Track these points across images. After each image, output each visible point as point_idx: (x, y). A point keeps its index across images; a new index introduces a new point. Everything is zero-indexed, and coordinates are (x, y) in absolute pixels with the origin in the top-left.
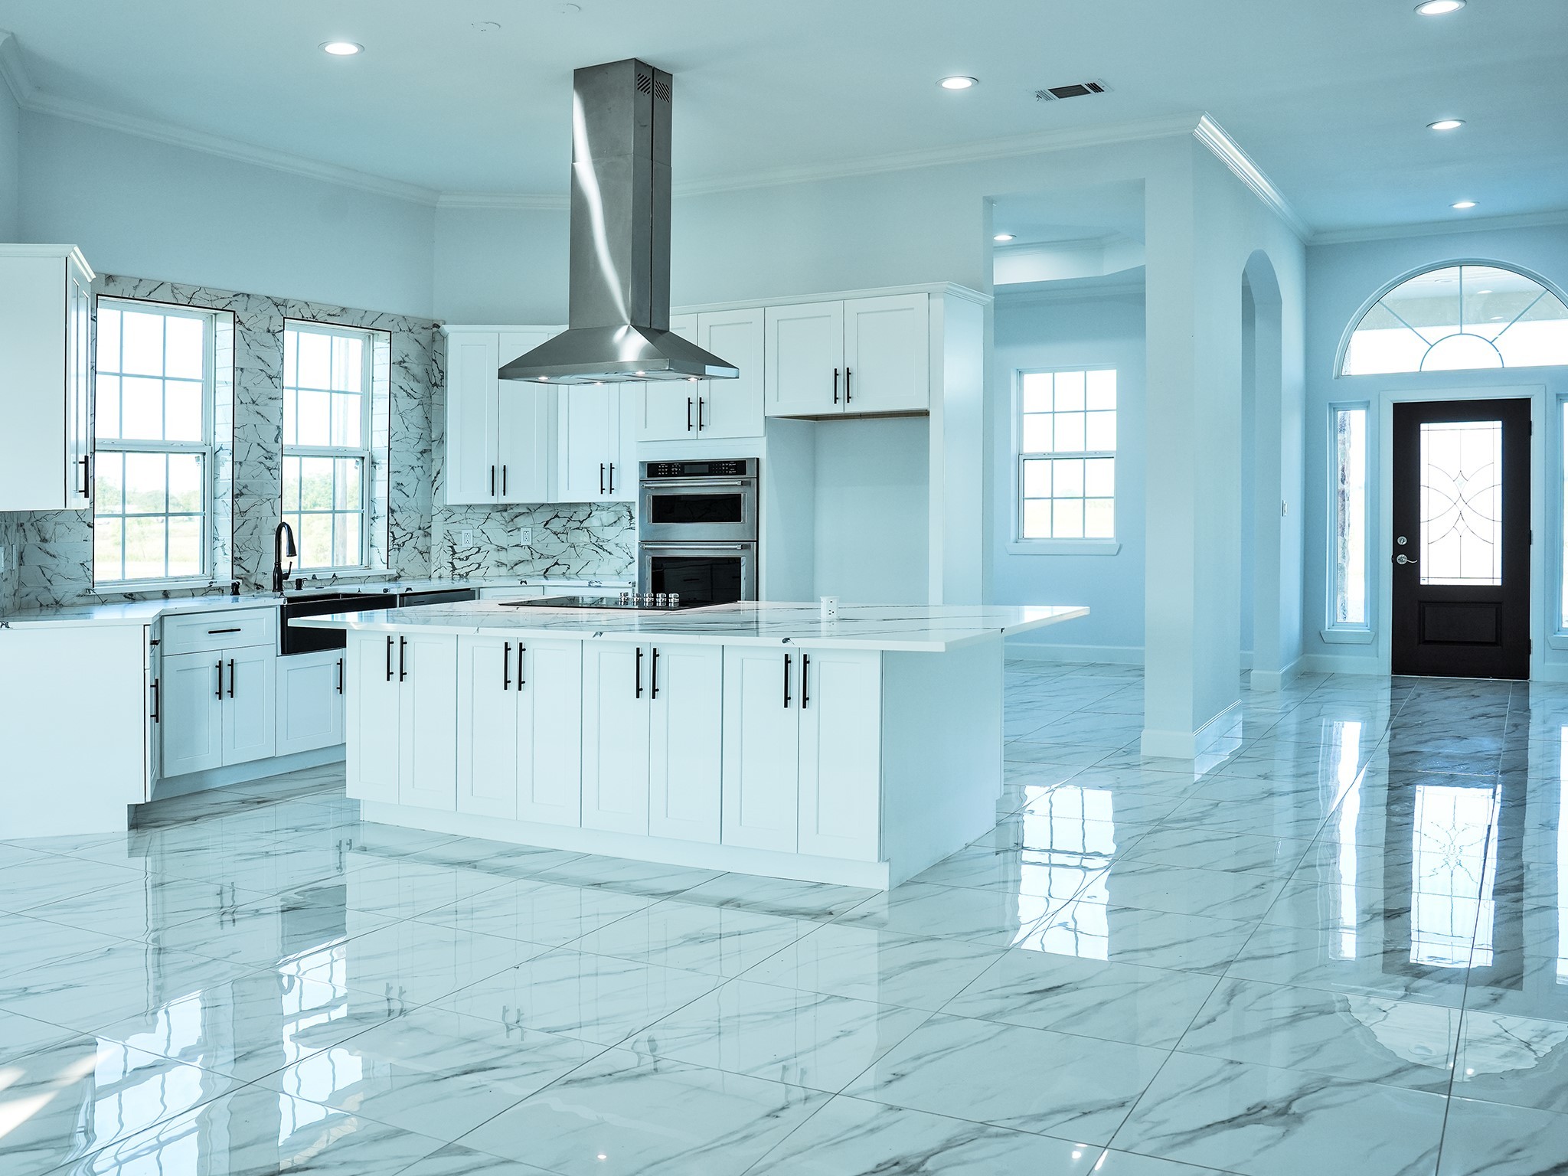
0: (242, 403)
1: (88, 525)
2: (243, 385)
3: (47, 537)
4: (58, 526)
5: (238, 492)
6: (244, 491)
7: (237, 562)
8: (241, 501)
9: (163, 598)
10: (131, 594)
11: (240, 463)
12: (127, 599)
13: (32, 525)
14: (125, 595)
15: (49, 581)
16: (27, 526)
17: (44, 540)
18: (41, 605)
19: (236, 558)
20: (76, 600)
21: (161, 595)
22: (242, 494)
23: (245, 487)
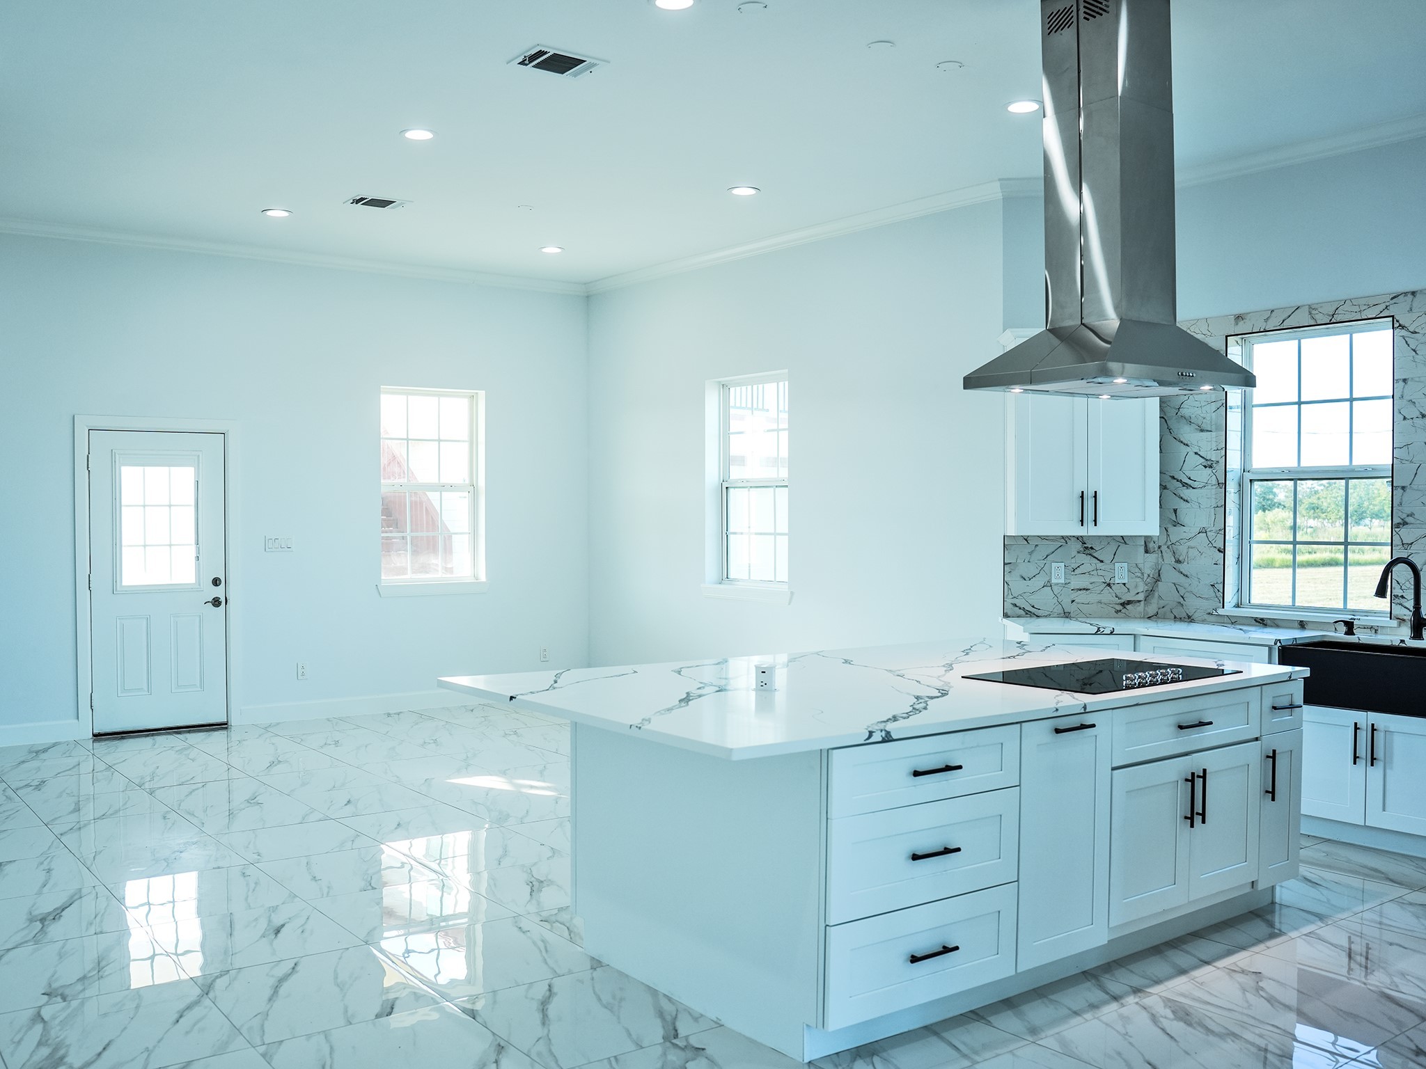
0: (1405, 418)
1: (1219, 550)
2: (1407, 397)
3: (1181, 559)
4: (1190, 549)
5: (1399, 521)
6: (1409, 520)
7: (1397, 601)
8: (1403, 531)
9: (1298, 629)
10: (1262, 619)
11: (1403, 488)
12: (1257, 624)
13: (1168, 547)
14: (1256, 620)
15: (1182, 597)
16: (1164, 548)
17: (1178, 561)
18: (1175, 617)
19: (1396, 596)
20: (1206, 617)
21: (1297, 625)
22: (1405, 523)
23: (1411, 515)
